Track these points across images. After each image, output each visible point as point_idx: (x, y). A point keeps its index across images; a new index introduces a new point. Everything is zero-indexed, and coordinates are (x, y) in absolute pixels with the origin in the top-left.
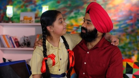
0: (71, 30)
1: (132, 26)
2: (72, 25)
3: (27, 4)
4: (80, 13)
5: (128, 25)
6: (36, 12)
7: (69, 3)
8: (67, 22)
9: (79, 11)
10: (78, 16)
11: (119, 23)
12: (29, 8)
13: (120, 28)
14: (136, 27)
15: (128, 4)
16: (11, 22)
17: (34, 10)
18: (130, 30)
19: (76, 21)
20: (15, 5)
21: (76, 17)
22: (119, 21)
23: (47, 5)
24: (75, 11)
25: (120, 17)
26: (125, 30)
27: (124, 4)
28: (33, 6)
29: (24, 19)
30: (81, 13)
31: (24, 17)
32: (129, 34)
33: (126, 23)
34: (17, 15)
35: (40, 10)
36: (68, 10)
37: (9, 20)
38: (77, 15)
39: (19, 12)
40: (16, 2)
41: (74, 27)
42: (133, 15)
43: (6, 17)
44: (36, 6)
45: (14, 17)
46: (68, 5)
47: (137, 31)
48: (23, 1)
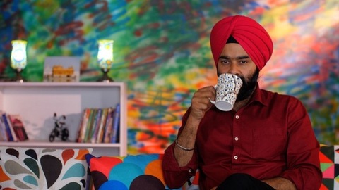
0: (169, 100)
1: (318, 89)
2: (171, 89)
3: (60, 38)
4: (190, 61)
5: (309, 87)
6: (84, 58)
7: (164, 34)
8: (159, 82)
9: (188, 54)
10: (187, 66)
11: (286, 84)
12: (66, 49)
14: (327, 93)
15: (306, 36)
16: (22, 81)
17: (79, 53)
18: (313, 99)
19: (182, 79)
20: (33, 40)
21: (181, 69)
22: (286, 79)
23: (111, 39)
24: (178, 55)
25: (288, 68)
27: (298, 37)
28: (76, 43)
29: (53, 71)
30: (192, 59)
31: (54, 67)
33: (304, 83)
34: (37, 65)
35: (93, 53)
36: (161, 52)
37: (18, 75)
38: (182, 64)
39: (41, 58)
40: (34, 34)
41: (177, 95)
42: (320, 63)
43: (11, 68)
44: (83, 42)
45: (29, 70)
46: (161, 41)
47: (330, 102)
48: (52, 30)
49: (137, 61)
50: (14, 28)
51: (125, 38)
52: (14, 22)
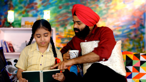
1: (135, 30)
3: (28, 9)
5: (131, 30)
7: (71, 8)
8: (69, 28)
11: (122, 29)
12: (30, 14)
13: (123, 33)
15: (130, 9)
16: (12, 27)
17: (35, 16)
18: (133, 35)
20: (17, 10)
22: (122, 26)
23: (49, 10)
25: (123, 22)
26: (128, 35)
27: (127, 9)
28: (34, 12)
29: (25, 24)
31: (26, 22)
32: (132, 40)
33: (129, 28)
34: (18, 21)
35: (41, 16)
36: (70, 15)
37: (10, 25)
39: (20, 18)
40: (17, 8)
42: (136, 20)
43: (7, 22)
44: (38, 11)
45: (15, 23)
46: (70, 11)
47: (140, 36)
48: (25, 6)
49: (60, 19)
50: (9, 5)
51: (55, 9)
52: (9, 3)
